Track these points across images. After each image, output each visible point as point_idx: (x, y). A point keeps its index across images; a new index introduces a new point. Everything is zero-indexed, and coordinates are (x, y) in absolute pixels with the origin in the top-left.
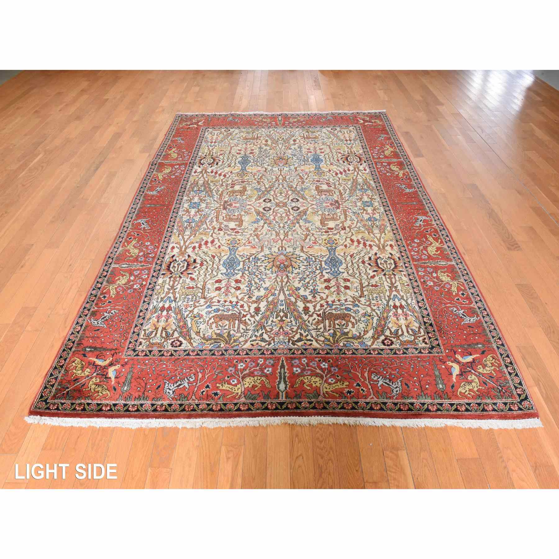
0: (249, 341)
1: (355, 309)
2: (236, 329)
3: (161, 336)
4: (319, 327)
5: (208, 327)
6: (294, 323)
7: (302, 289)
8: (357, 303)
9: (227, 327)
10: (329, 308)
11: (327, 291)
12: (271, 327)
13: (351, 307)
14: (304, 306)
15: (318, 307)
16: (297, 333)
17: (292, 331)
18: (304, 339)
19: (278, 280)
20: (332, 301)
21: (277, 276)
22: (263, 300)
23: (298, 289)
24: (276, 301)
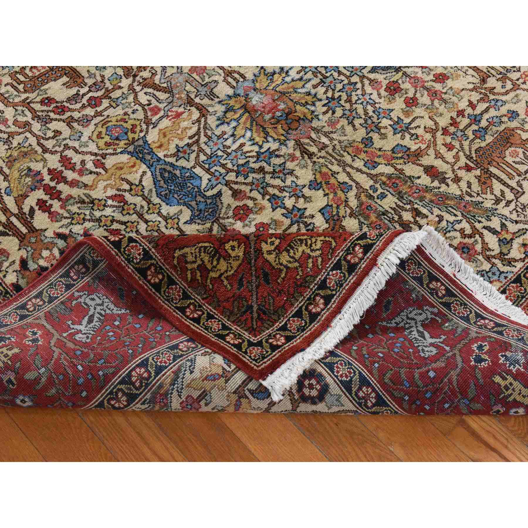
1: (504, 110)
4: (498, 193)
6: (448, 217)
7: (375, 136)
8: (492, 97)
10: (466, 144)
11: (418, 111)
13: (492, 112)
14: (422, 168)
16: (481, 235)
17: (470, 236)
18: (509, 237)
19: (313, 149)
20: (451, 125)
21: (299, 144)
22: (342, 213)
23: (368, 141)
24: (363, 198)
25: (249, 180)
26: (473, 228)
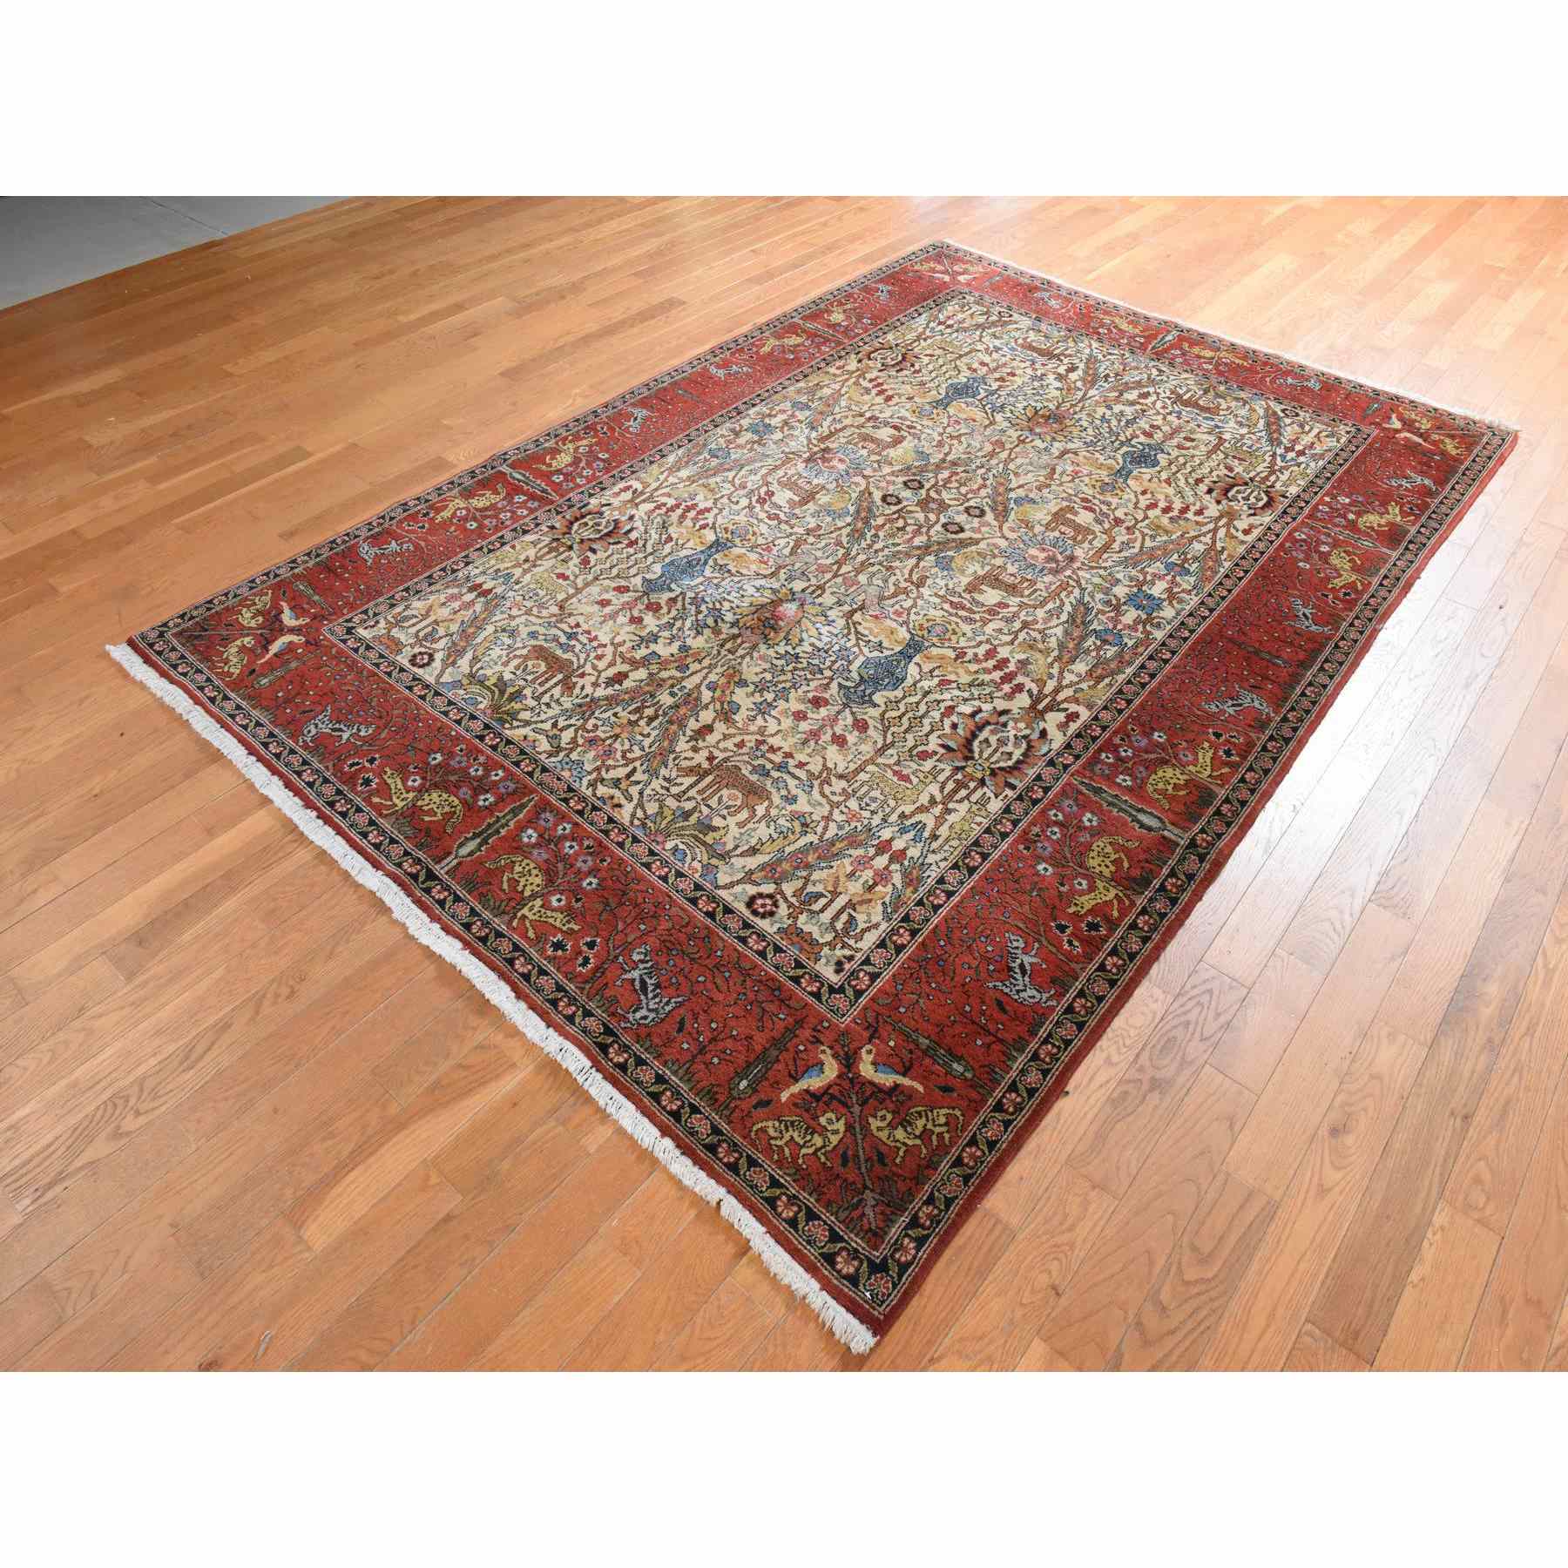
0: (534, 726)
1: (796, 791)
2: (541, 690)
3: (418, 631)
4: (679, 780)
5: (504, 659)
6: (647, 742)
7: (750, 688)
8: (817, 783)
9: (529, 678)
10: (746, 758)
11: (789, 722)
12: (600, 723)
13: (793, 783)
14: (709, 723)
15: (729, 744)
16: (626, 765)
17: (624, 757)
18: (623, 785)
19: (728, 646)
20: (772, 747)
21: (734, 637)
22: (651, 667)
23: (743, 683)
24: (670, 682)
25: (687, 606)
26: (634, 760)
